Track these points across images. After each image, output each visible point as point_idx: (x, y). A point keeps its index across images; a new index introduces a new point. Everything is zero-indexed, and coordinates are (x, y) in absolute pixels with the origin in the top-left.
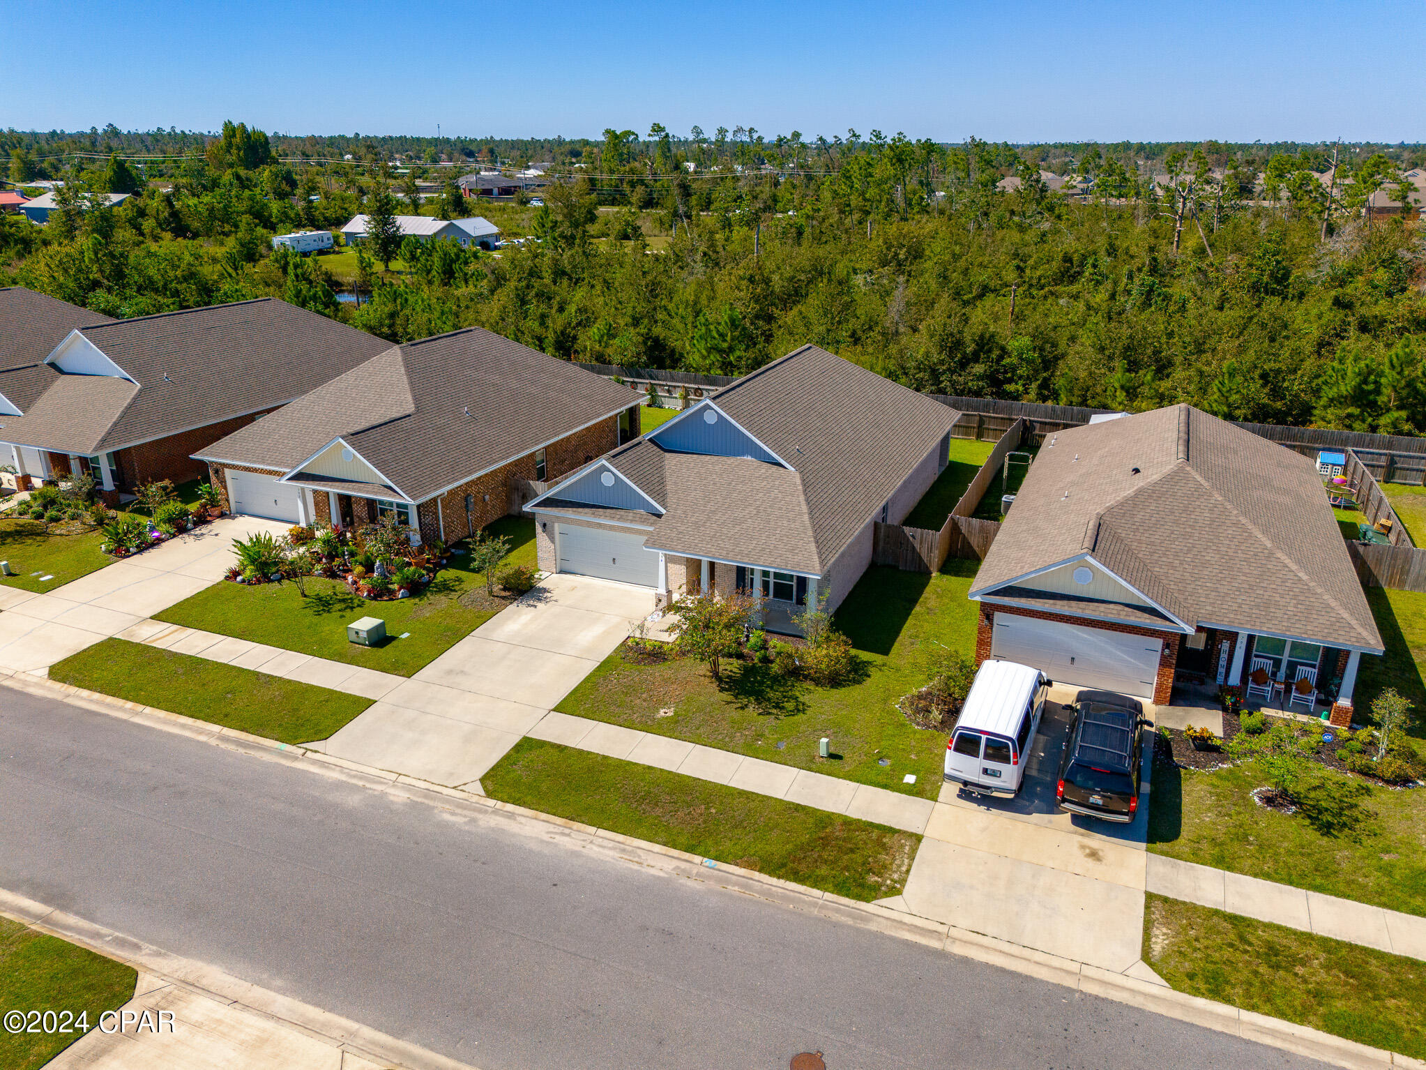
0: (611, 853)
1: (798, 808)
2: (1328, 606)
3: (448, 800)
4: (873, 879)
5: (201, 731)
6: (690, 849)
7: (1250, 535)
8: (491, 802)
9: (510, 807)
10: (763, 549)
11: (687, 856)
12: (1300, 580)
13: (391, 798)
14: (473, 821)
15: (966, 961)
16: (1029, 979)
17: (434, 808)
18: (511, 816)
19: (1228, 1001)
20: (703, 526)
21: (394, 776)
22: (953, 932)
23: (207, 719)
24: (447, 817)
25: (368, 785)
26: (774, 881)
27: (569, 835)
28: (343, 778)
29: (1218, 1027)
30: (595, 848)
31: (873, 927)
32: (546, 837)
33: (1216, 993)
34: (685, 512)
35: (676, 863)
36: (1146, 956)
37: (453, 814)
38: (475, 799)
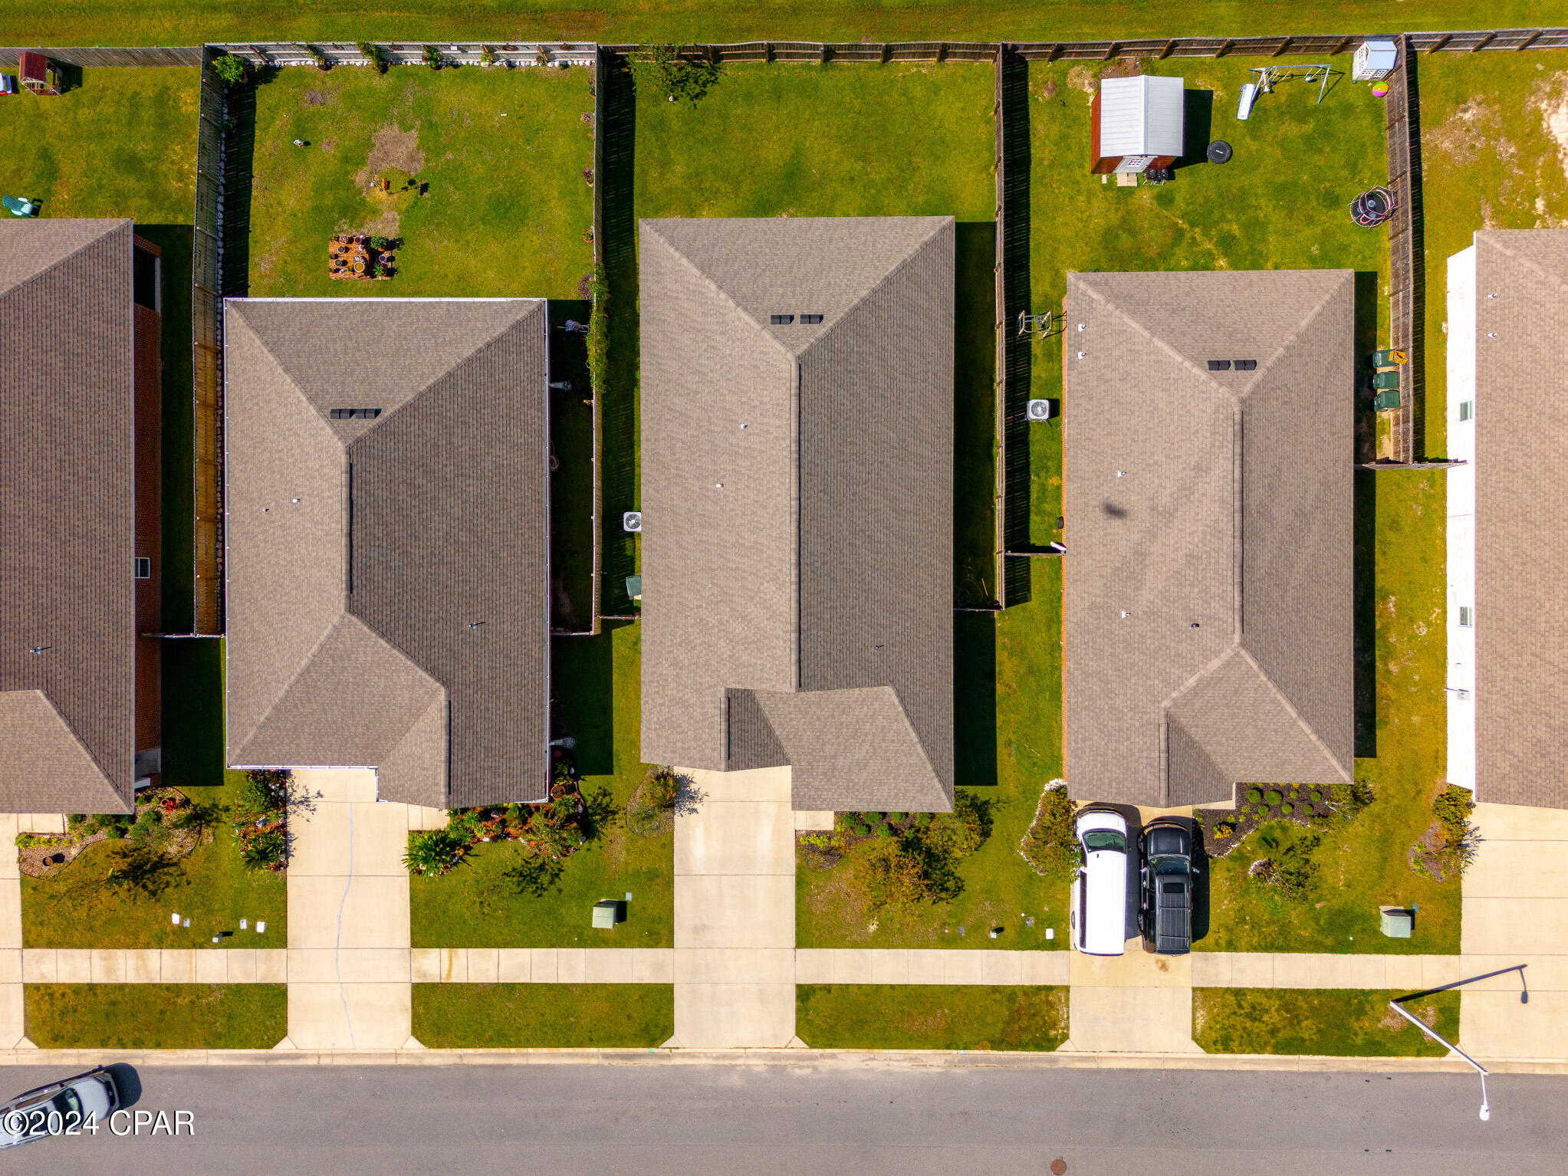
0: (905, 1064)
1: (995, 989)
2: (1325, 758)
3: (788, 1057)
4: (1053, 1033)
5: (588, 1056)
6: (948, 1047)
7: (1282, 709)
8: (816, 1051)
9: (828, 1051)
10: (897, 795)
11: (947, 1051)
12: (1311, 741)
13: (757, 1069)
14: (815, 1068)
15: (1110, 1071)
16: (1142, 1071)
17: (785, 1066)
18: (833, 1057)
19: (1233, 1052)
20: (834, 777)
21: (743, 1050)
22: (1101, 1055)
23: (581, 1045)
24: (798, 1072)
25: (733, 1063)
26: (1001, 1053)
27: (874, 1059)
28: (712, 1062)
29: (1226, 1068)
30: (896, 1064)
31: (1060, 1065)
32: (863, 1066)
33: (1227, 1049)
34: (809, 763)
35: (943, 1058)
36: (1194, 1038)
37: (800, 1067)
38: (804, 1051)
